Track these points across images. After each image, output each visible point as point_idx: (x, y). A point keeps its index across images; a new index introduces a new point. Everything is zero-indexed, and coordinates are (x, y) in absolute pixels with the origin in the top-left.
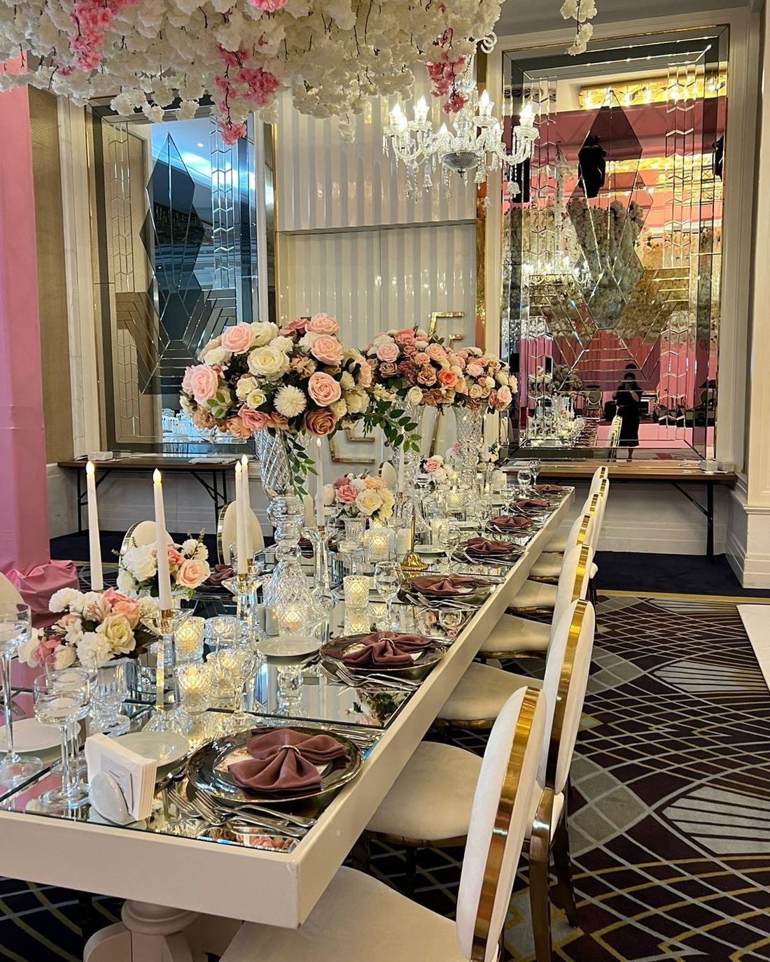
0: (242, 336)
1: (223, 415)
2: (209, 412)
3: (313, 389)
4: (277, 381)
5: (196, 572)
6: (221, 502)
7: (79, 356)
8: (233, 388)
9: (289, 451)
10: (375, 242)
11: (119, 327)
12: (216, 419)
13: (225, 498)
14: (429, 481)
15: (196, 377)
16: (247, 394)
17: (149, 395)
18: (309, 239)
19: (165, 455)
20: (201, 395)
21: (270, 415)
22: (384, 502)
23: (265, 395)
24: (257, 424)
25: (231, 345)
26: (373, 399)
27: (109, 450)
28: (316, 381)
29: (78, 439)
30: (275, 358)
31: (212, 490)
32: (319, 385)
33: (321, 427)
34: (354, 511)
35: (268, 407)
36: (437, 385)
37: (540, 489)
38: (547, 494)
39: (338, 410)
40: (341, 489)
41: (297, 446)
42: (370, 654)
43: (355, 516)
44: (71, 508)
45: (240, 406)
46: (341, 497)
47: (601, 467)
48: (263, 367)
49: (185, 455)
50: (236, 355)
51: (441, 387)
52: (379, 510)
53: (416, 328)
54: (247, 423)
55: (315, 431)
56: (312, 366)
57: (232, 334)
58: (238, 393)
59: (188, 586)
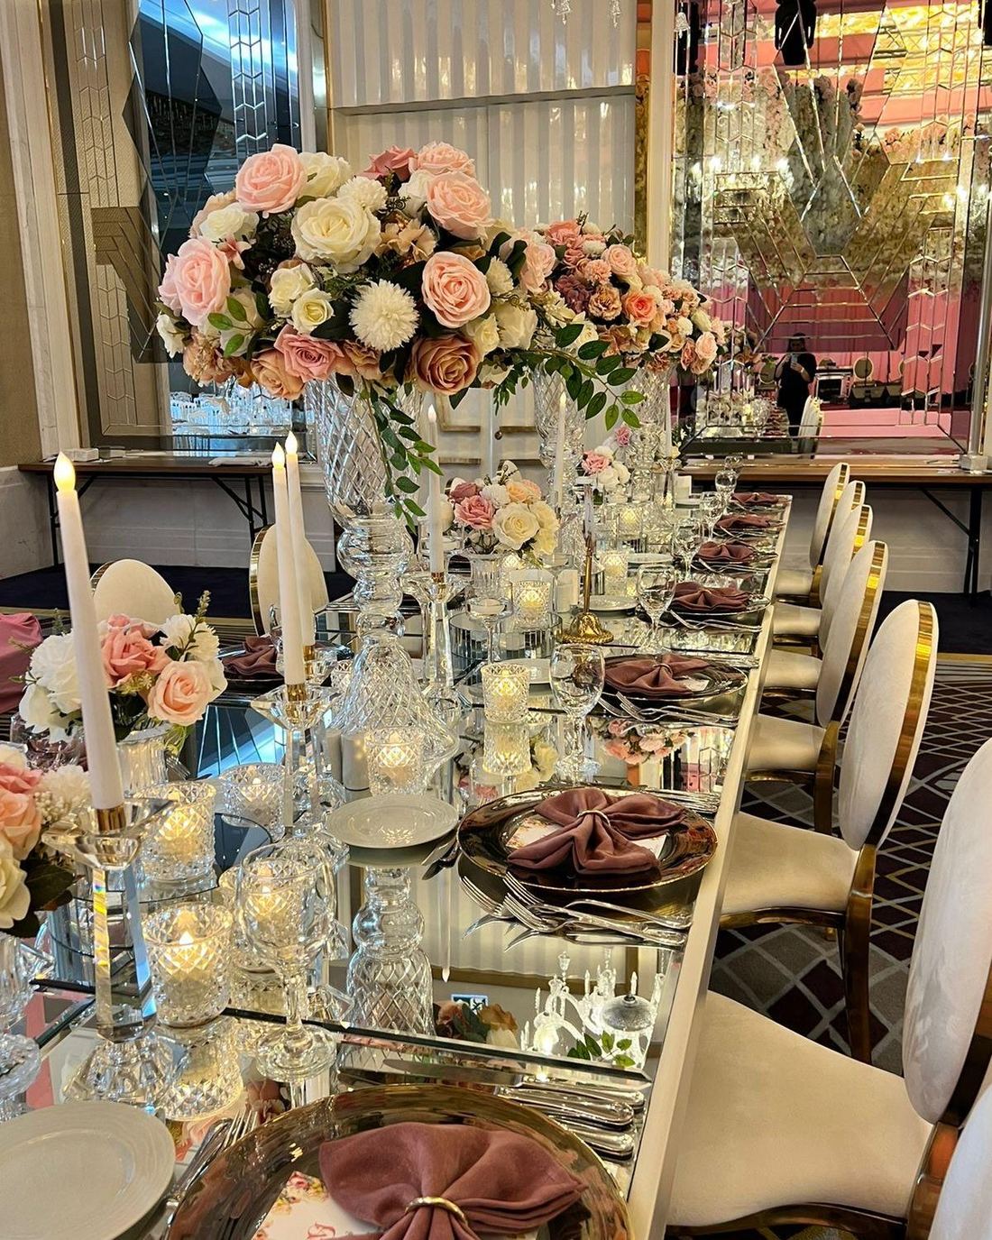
0: (278, 174)
1: (242, 349)
2: (214, 344)
3: (432, 289)
4: (356, 272)
5: (192, 690)
6: (258, 522)
7: (42, 306)
8: (262, 290)
9: (382, 424)
10: (480, 122)
11: (98, 262)
12: (230, 359)
13: (264, 516)
14: (593, 488)
15: (183, 265)
16: (293, 301)
17: (148, 365)
18: (379, 121)
19: (176, 454)
20: (196, 305)
21: (341, 345)
22: (542, 525)
23: (331, 303)
24: (315, 368)
25: (255, 193)
26: (542, 319)
27: (92, 447)
28: (438, 272)
29: (46, 429)
30: (351, 224)
31: (244, 503)
32: (445, 280)
33: (447, 373)
34: (487, 542)
35: (338, 330)
36: (622, 319)
37: (744, 499)
38: (756, 507)
39: (482, 337)
40: (465, 502)
41: (399, 416)
42: (569, 853)
43: (488, 550)
44: (42, 531)
45: (279, 329)
46: (466, 518)
47: (839, 465)
48: (325, 240)
49: (205, 454)
50: (266, 216)
51: (628, 322)
52: (532, 540)
53: (581, 220)
54: (293, 364)
55: (437, 383)
56: (427, 240)
57: (258, 170)
58: (274, 299)
59: (173, 720)
